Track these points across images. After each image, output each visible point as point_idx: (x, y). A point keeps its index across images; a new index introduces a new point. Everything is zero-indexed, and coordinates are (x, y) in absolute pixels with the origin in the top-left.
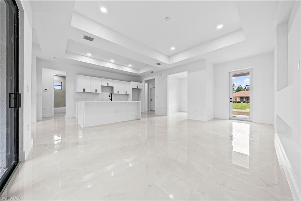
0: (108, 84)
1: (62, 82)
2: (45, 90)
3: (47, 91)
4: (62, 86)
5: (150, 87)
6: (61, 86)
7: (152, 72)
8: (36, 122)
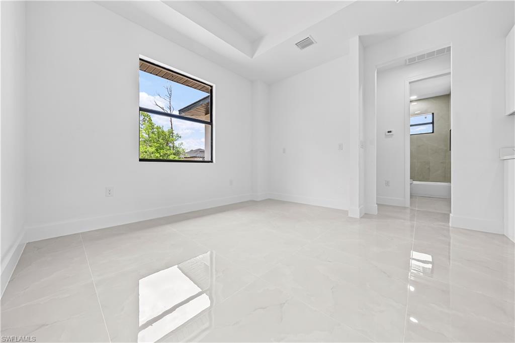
1: (433, 114)
2: (389, 132)
3: (392, 135)
4: (433, 123)
6: (431, 125)
8: (358, 216)
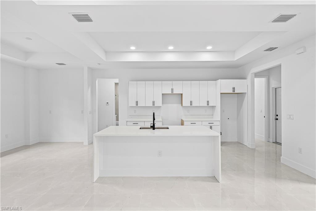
0: (172, 90)
5: (273, 84)
7: (271, 49)
